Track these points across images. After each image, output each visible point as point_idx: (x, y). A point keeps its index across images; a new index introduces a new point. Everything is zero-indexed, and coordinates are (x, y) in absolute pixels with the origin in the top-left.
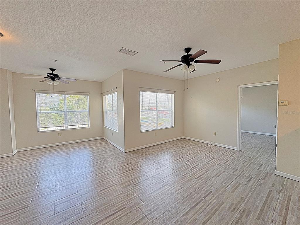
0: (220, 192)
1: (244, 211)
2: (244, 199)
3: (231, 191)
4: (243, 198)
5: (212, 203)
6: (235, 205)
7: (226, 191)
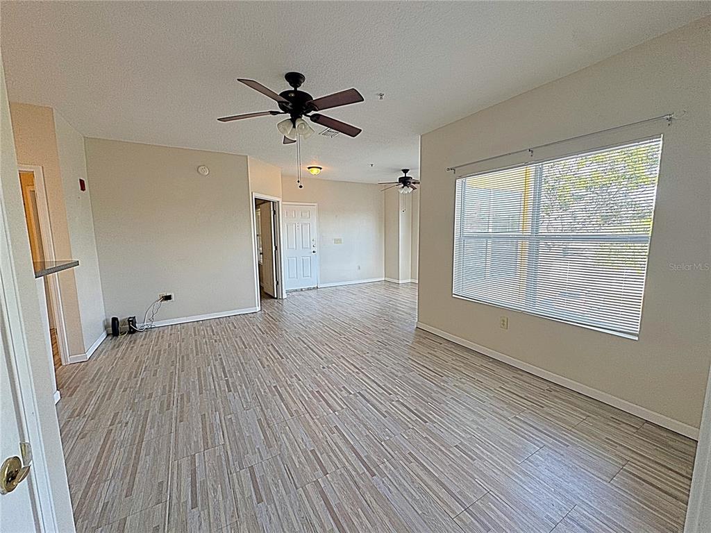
0: (219, 400)
1: (169, 406)
2: (178, 420)
3: (207, 416)
4: (181, 421)
5: (212, 383)
6: (185, 403)
7: (214, 410)
